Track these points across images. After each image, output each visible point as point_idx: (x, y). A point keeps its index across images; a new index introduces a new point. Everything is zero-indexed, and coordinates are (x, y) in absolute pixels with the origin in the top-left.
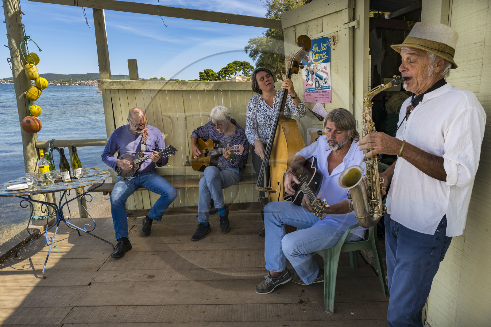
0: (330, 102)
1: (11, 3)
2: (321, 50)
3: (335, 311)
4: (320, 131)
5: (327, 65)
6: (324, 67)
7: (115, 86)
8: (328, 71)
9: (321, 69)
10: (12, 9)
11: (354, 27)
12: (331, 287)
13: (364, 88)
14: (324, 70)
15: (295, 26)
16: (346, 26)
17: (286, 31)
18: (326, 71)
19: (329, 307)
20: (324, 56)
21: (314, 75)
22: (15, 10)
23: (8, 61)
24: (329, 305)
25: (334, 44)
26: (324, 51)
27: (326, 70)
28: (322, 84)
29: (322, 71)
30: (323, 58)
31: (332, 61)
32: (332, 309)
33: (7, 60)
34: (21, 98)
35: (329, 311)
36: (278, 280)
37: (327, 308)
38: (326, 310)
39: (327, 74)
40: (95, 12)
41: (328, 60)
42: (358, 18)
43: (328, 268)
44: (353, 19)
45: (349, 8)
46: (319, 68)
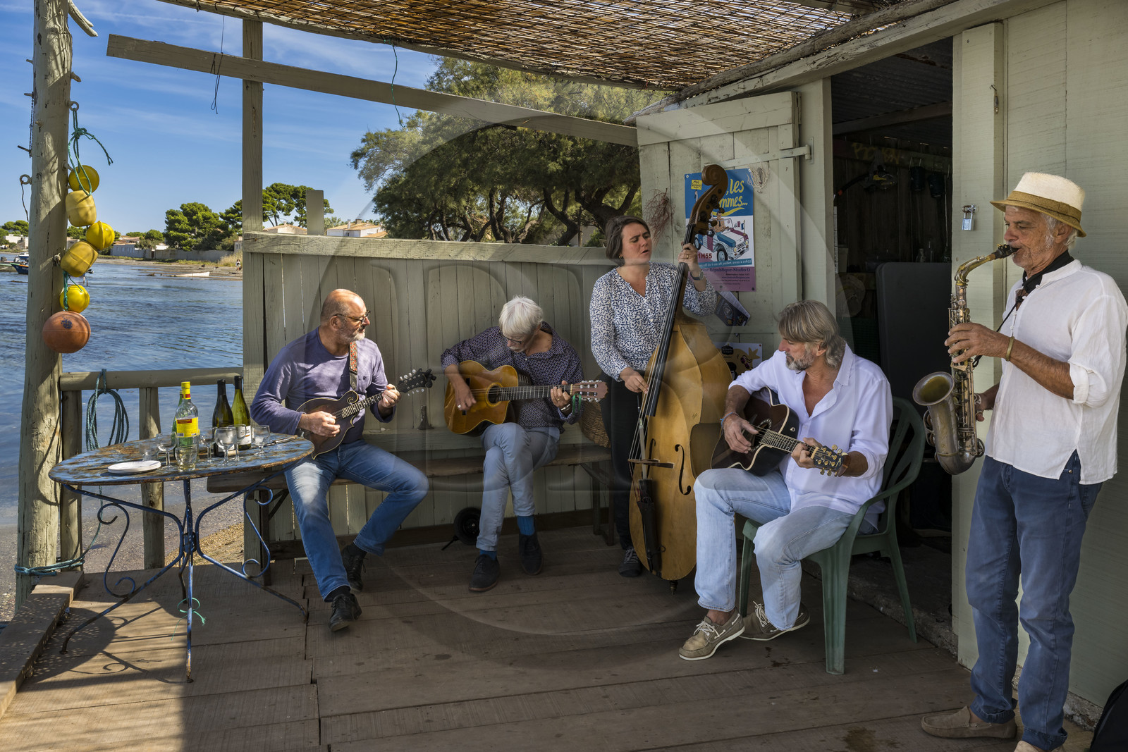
0: (753, 289)
1: (58, 57)
2: (731, 193)
3: (846, 672)
4: (728, 347)
5: (748, 220)
6: (739, 222)
8: (749, 230)
9: (730, 226)
10: (58, 68)
11: (801, 158)
12: (836, 622)
13: (827, 265)
14: (739, 229)
15: (669, 142)
16: (788, 153)
17: (647, 151)
18: (743, 231)
19: (833, 663)
20: (738, 202)
21: (715, 237)
22: (64, 71)
23: (23, 182)
24: (833, 659)
25: (761, 183)
26: (738, 194)
27: (743, 229)
28: (733, 256)
29: (733, 230)
30: (735, 207)
31: (756, 213)
32: (839, 665)
33: (21, 179)
34: (46, 269)
35: (834, 670)
36: (724, 631)
37: (831, 666)
38: (829, 670)
39: (746, 237)
40: (247, 87)
41: (748, 211)
42: (811, 142)
43: (829, 585)
44: (799, 142)
45: (793, 123)
46: (726, 224)
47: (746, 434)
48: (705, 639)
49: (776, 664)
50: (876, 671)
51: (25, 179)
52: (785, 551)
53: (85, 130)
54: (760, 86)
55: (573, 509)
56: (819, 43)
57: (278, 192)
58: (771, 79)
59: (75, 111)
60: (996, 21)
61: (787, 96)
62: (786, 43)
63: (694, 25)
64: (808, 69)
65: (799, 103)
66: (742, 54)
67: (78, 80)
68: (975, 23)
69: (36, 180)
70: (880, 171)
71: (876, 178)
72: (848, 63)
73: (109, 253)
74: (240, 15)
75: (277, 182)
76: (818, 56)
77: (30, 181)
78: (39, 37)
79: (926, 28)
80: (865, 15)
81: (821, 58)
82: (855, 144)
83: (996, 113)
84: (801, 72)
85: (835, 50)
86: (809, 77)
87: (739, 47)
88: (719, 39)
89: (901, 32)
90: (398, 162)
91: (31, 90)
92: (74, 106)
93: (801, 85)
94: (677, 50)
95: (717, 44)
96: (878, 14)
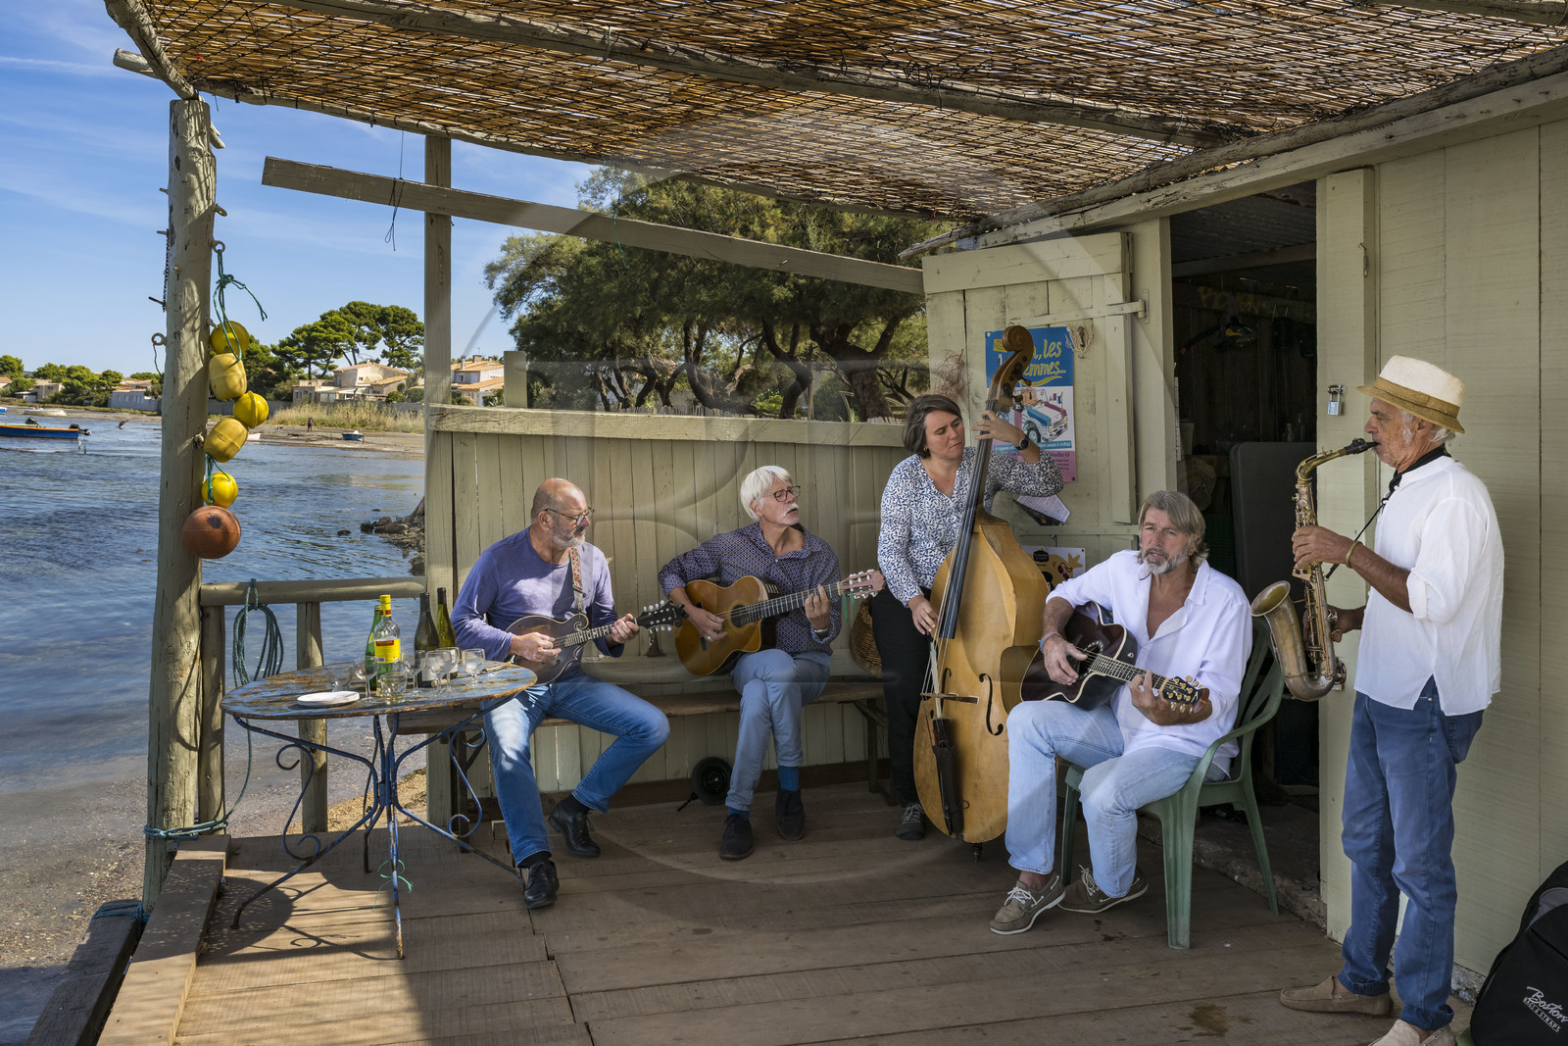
0: (1074, 479)
2: (1045, 357)
3: (1192, 946)
4: (1042, 552)
5: (1066, 391)
6: (1055, 395)
7: (477, 425)
8: (1067, 404)
9: (1044, 399)
10: (203, 199)
11: (1135, 314)
12: (1179, 886)
13: (1166, 450)
14: (1055, 403)
15: (964, 291)
16: (1116, 309)
17: (936, 301)
18: (1059, 406)
19: (1177, 936)
20: (1054, 369)
21: (1025, 412)
22: (209, 203)
23: (155, 343)
24: (1177, 931)
25: (1083, 346)
26: (1054, 359)
27: (1060, 402)
28: (1047, 437)
29: (1047, 404)
30: (1050, 376)
31: (1076, 384)
32: (1184, 938)
33: (153, 339)
34: (184, 451)
35: (1178, 944)
36: (1042, 897)
37: (1174, 940)
38: (1172, 944)
39: (1064, 413)
40: (432, 221)
41: (1067, 380)
42: (1145, 296)
43: (1171, 842)
44: (1131, 296)
45: (1123, 271)
46: (1039, 397)
47: (1070, 659)
48: (1021, 908)
49: (1108, 939)
50: (1228, 945)
51: (158, 339)
52: (1117, 798)
53: (232, 278)
54: (1080, 224)
55: (842, 761)
56: (1155, 177)
57: (358, 315)
58: (1095, 216)
59: (220, 253)
60: (1366, 167)
61: (1115, 238)
62: (1113, 174)
63: (999, 152)
64: (1142, 208)
65: (1130, 246)
66: (1060, 186)
67: (224, 214)
68: (1343, 168)
69: (172, 342)
70: (1234, 323)
71: (1230, 333)
72: (1191, 203)
73: (106, 404)
74: (423, 130)
75: (356, 300)
76: (1154, 194)
77: (164, 342)
78: (177, 160)
79: (1284, 171)
80: (1212, 148)
81: (1158, 196)
82: (1201, 289)
83: (1365, 277)
84: (1132, 210)
85: (1174, 188)
86: (1143, 217)
87: (1056, 177)
88: (1032, 168)
89: (1253, 174)
90: (552, 280)
91: (165, 226)
92: (219, 247)
93: (1134, 224)
94: (978, 178)
95: (1029, 173)
96: (1226, 150)
